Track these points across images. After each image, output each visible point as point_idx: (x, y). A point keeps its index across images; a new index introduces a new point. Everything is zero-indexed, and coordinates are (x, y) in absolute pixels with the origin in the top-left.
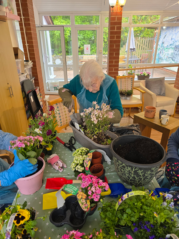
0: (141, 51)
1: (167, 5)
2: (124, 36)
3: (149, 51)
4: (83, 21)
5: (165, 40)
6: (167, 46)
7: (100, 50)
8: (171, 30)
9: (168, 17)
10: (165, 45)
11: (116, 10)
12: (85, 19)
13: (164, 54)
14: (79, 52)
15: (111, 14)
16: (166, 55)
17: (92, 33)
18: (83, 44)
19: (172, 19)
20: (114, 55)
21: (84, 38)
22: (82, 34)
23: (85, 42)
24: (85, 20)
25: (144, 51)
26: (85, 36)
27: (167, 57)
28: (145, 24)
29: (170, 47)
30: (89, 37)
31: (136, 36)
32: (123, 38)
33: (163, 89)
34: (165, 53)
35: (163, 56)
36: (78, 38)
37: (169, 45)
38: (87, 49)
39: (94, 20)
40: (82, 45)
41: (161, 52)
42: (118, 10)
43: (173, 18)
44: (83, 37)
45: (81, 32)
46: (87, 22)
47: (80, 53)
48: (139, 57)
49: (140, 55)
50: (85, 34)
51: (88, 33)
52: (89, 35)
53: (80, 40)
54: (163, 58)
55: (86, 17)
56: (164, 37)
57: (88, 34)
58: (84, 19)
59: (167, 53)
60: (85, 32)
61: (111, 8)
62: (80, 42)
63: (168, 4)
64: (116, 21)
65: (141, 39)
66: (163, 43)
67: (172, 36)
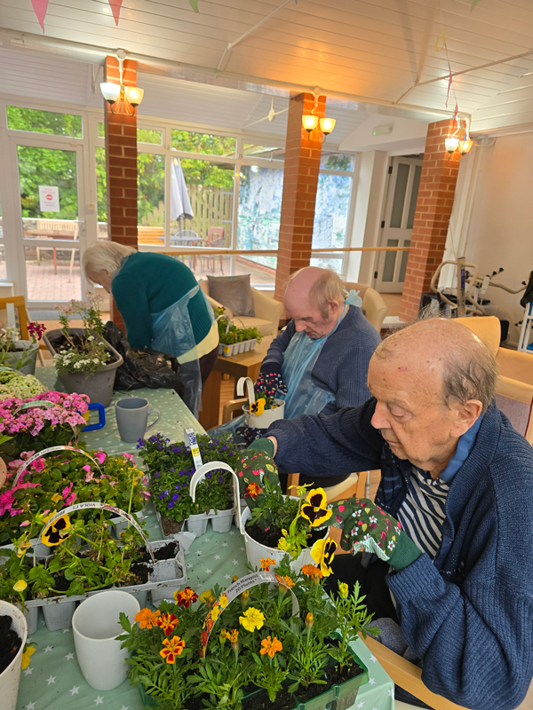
0: (208, 220)
1: (248, 119)
2: (159, 179)
3: (226, 221)
4: (33, 125)
5: (260, 199)
6: (267, 213)
7: (89, 203)
8: (271, 176)
9: (261, 147)
10: (262, 212)
11: (120, 111)
12: (40, 119)
13: (263, 232)
14: (23, 208)
15: (109, 118)
16: (266, 235)
17: (65, 160)
18: (35, 186)
19: (267, 152)
20: (124, 214)
21: (38, 169)
22: (30, 159)
23: (41, 180)
24: (39, 121)
25: (213, 220)
26: (41, 167)
27: (269, 238)
28: (210, 155)
29: (273, 215)
30: (54, 169)
31: (190, 182)
32: (156, 182)
33: (250, 302)
34: (263, 230)
35: (260, 235)
36: (19, 169)
37: (269, 211)
38: (49, 197)
39: (70, 126)
40: (32, 189)
41: (253, 226)
42: (125, 111)
43: (272, 149)
44: (35, 168)
45: (27, 152)
46: (48, 127)
47: (26, 212)
48: (203, 233)
49: (204, 231)
50: (41, 159)
51: (51, 158)
52: (56, 163)
53: (25, 176)
54: (261, 242)
55: (43, 115)
56: (259, 192)
57: (49, 162)
58: (36, 119)
59: (266, 228)
60: (42, 155)
61: (109, 104)
62: (23, 180)
63: (249, 117)
64: (123, 134)
65: (203, 190)
66: (257, 205)
67: (274, 192)
